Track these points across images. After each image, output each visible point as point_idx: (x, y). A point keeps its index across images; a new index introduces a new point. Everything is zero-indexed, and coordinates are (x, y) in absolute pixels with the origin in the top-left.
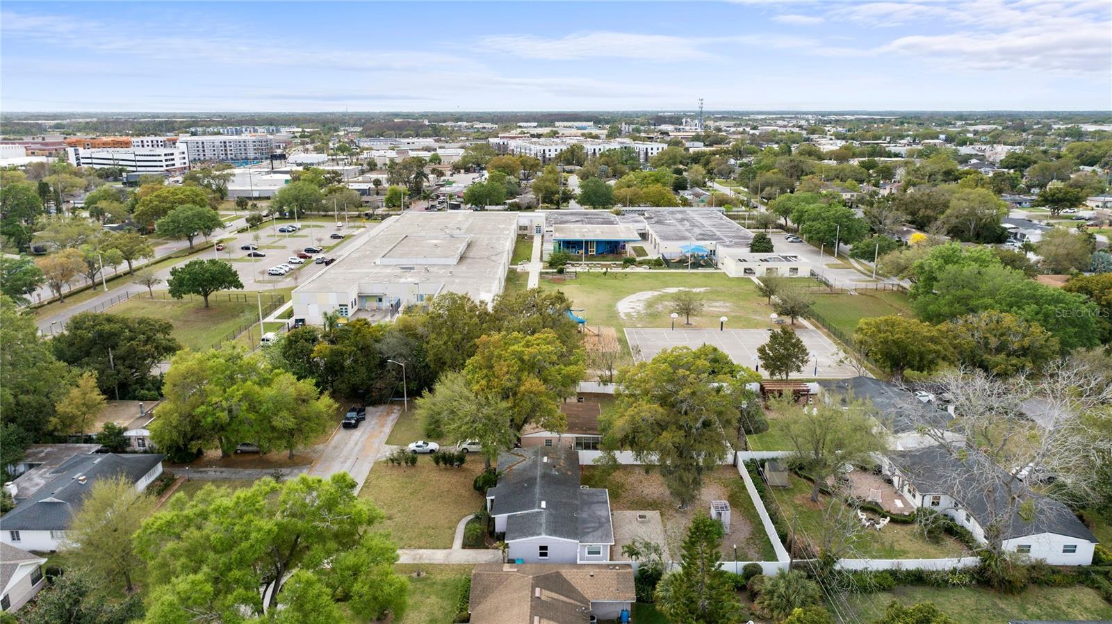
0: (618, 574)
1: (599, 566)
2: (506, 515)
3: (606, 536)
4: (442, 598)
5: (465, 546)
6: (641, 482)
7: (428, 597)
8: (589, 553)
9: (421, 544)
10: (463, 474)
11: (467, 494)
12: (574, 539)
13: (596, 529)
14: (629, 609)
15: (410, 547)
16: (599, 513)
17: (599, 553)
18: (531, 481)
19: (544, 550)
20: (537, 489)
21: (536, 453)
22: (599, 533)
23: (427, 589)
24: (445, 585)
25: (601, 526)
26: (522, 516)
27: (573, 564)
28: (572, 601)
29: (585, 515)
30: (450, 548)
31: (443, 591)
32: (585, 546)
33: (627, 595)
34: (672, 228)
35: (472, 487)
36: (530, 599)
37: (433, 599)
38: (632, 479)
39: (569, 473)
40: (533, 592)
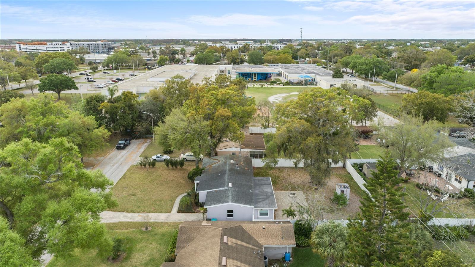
0: (282, 227)
1: (268, 222)
2: (206, 191)
3: (272, 204)
4: (160, 244)
5: (179, 211)
6: (289, 175)
7: (151, 244)
8: (261, 214)
9: (152, 210)
10: (182, 172)
11: (184, 182)
12: (250, 205)
13: (264, 200)
14: (291, 251)
15: (144, 211)
16: (266, 190)
17: (267, 214)
18: (223, 173)
19: (230, 213)
20: (227, 177)
21: (226, 158)
22: (267, 201)
23: (151, 238)
24: (163, 235)
25: (268, 198)
26: (216, 192)
27: (251, 221)
28: (250, 246)
29: (257, 191)
30: (170, 212)
31: (161, 239)
32: (258, 210)
33: (289, 242)
34: (293, 70)
35: (187, 178)
36: (219, 245)
37: (154, 245)
38: (284, 174)
39: (247, 169)
40: (222, 239)
